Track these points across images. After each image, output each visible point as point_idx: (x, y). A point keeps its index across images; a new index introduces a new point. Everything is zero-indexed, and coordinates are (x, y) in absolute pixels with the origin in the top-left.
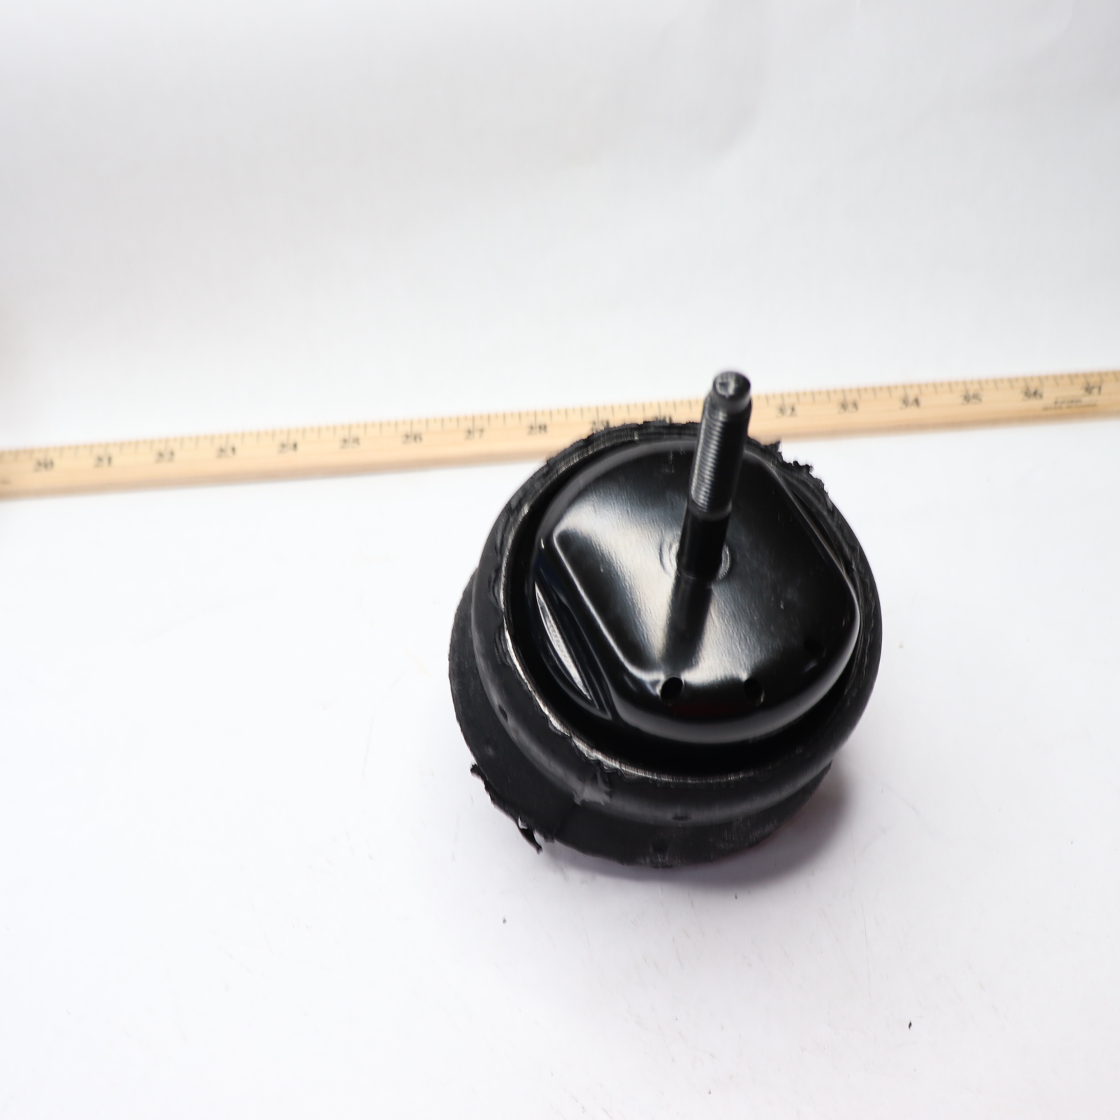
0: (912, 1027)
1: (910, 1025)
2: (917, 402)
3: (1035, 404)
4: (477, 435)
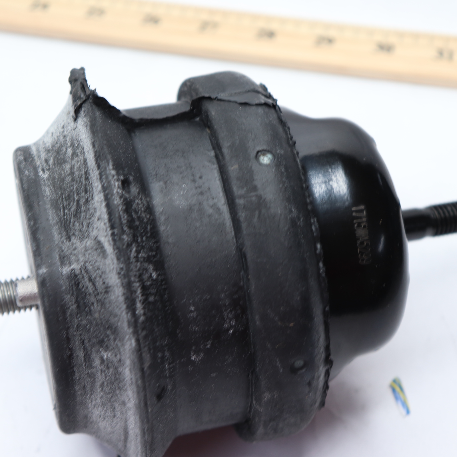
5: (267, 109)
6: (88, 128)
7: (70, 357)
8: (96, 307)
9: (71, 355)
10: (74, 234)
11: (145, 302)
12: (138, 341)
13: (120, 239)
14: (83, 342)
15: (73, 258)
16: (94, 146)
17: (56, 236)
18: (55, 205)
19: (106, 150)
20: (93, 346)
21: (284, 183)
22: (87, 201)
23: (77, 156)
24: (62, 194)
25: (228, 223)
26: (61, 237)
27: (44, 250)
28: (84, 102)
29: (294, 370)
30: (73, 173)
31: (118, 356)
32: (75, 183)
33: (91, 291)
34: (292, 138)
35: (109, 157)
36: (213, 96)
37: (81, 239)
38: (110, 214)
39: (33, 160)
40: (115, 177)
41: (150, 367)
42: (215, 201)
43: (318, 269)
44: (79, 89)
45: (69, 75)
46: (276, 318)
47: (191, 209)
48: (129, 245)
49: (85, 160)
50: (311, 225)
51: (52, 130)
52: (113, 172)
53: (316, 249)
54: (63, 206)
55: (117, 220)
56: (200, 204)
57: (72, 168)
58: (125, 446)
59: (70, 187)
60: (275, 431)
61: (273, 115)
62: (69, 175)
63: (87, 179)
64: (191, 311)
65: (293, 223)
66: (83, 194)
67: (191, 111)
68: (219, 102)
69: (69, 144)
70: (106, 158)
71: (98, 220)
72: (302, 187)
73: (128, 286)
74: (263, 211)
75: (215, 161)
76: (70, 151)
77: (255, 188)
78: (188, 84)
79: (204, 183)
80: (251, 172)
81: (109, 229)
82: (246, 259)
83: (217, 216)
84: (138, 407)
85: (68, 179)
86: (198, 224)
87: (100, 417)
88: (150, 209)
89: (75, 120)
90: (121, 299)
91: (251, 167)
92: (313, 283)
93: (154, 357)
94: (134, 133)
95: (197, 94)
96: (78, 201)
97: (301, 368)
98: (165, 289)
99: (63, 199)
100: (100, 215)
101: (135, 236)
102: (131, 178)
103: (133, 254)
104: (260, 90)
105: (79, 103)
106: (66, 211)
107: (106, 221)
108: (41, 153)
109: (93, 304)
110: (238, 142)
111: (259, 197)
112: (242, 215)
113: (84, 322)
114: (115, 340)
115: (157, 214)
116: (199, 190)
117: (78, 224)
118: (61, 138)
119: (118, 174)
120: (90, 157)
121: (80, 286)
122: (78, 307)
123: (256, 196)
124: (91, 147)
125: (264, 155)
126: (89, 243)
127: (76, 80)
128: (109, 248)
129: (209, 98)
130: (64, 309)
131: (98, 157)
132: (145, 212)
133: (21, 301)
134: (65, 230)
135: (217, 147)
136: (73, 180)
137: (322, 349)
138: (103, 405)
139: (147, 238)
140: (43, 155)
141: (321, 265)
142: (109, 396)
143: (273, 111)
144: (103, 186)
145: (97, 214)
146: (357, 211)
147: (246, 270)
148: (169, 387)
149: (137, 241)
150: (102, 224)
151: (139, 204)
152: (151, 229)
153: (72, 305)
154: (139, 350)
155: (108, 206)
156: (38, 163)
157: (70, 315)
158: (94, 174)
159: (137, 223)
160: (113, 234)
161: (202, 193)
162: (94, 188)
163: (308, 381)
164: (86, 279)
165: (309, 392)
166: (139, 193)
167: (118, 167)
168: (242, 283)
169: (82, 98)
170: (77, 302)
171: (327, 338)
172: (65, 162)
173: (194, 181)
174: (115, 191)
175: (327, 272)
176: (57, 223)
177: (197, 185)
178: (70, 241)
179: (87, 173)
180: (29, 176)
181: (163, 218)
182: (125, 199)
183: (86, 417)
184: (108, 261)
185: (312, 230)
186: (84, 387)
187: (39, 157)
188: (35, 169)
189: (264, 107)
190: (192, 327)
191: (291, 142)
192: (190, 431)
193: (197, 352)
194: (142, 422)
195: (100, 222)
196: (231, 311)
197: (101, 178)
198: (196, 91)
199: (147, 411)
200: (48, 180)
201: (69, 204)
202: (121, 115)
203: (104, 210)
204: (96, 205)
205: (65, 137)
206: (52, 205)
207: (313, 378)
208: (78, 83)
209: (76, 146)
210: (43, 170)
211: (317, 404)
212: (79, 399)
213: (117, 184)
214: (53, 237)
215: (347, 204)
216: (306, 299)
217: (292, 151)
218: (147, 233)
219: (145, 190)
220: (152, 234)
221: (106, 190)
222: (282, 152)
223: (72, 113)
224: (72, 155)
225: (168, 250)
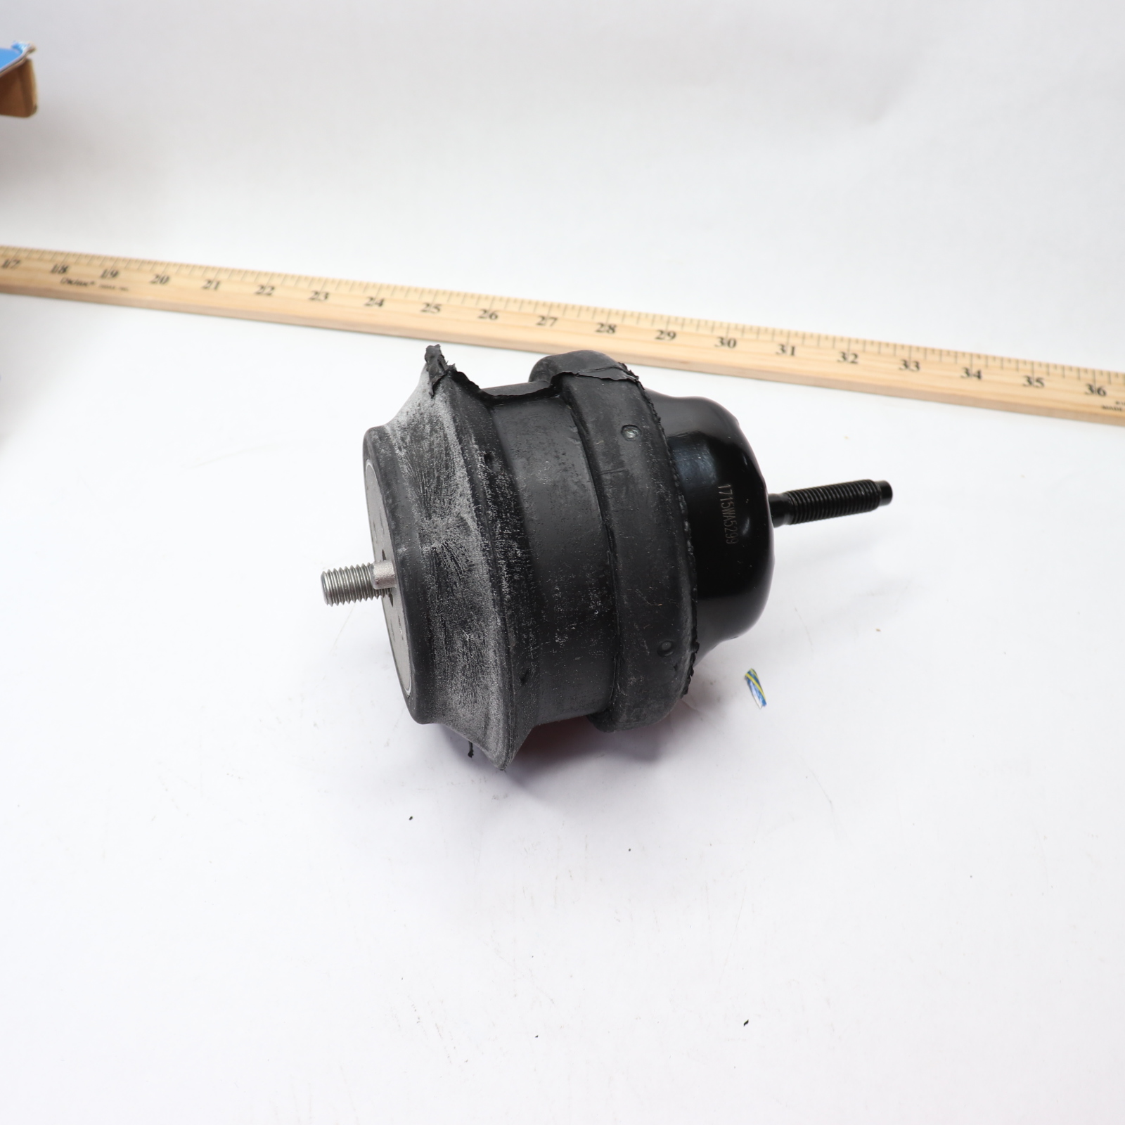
0: (746, 1025)
1: (747, 1022)
2: (979, 376)
3: (1096, 400)
4: (550, 322)
5: (630, 386)
6: (448, 403)
7: (431, 640)
8: (459, 587)
9: (432, 637)
10: (435, 512)
11: (510, 580)
12: (503, 620)
13: (485, 514)
14: (445, 623)
15: (434, 536)
16: (455, 421)
17: (416, 514)
18: (414, 483)
19: (468, 425)
20: (454, 628)
21: (651, 458)
22: (448, 477)
23: (436, 432)
24: (421, 472)
25: (594, 500)
26: (421, 516)
27: (404, 528)
28: (443, 377)
29: (661, 653)
30: (433, 449)
31: (482, 638)
32: (434, 459)
33: (453, 570)
34: (656, 415)
35: (471, 431)
36: (575, 373)
37: (442, 517)
38: (473, 489)
39: (388, 438)
40: (478, 452)
41: (515, 648)
42: (580, 477)
43: (687, 548)
44: (437, 364)
45: (425, 352)
46: (645, 598)
47: (555, 485)
48: (494, 521)
49: (445, 436)
50: (678, 502)
51: (407, 409)
52: (476, 447)
53: (684, 526)
54: (423, 483)
55: (481, 496)
56: (564, 481)
57: (431, 444)
58: (485, 734)
59: (429, 463)
60: (638, 718)
61: (636, 392)
62: (427, 452)
63: (447, 454)
64: (557, 591)
65: (661, 499)
66: (444, 470)
67: (551, 387)
68: (580, 378)
69: (427, 421)
70: (468, 432)
71: (461, 496)
72: (669, 464)
73: (493, 563)
74: (631, 486)
75: (578, 438)
76: (428, 428)
77: (621, 464)
78: (545, 363)
79: (567, 460)
80: (617, 447)
81: (472, 505)
82: (613, 537)
83: (582, 493)
84: (502, 690)
85: (427, 456)
86: (562, 502)
87: (460, 702)
88: (513, 486)
89: (433, 396)
90: (486, 577)
91: (617, 442)
92: (681, 561)
93: (519, 638)
94: (493, 410)
95: (556, 371)
96: (438, 477)
97: (668, 651)
98: (529, 568)
99: (422, 476)
100: (463, 491)
101: (499, 512)
102: (493, 454)
103: (498, 531)
104: (621, 367)
105: (437, 378)
106: (426, 488)
107: (470, 496)
108: (397, 432)
109: (455, 583)
110: (602, 417)
111: (626, 472)
112: (609, 491)
113: (446, 603)
114: (478, 620)
115: (520, 490)
116: (563, 466)
117: (439, 501)
118: (418, 415)
119: (481, 449)
120: (451, 432)
121: (442, 566)
122: (440, 587)
123: (623, 471)
124: (452, 422)
125: (630, 430)
126: (451, 520)
127: (432, 357)
128: (472, 525)
129: (571, 374)
130: (425, 589)
131: (460, 432)
132: (508, 488)
133: (378, 583)
134: (425, 507)
135: (580, 422)
136: (432, 457)
137: (689, 632)
138: (464, 690)
139: (511, 514)
140: (399, 434)
141: (689, 543)
142: (471, 680)
143: (635, 387)
144: (465, 461)
145: (459, 490)
146: (723, 490)
147: (613, 549)
148: (533, 671)
149: (501, 518)
150: (465, 500)
151: (501, 479)
152: (515, 506)
153: (434, 585)
154: (504, 630)
155: (471, 481)
156: (394, 442)
157: (431, 595)
158: (456, 449)
159: (501, 499)
160: (477, 510)
161: (565, 470)
162: (456, 463)
163: (674, 664)
164: (448, 558)
165: (675, 676)
166: (501, 470)
167: (480, 441)
168: (608, 563)
169: (440, 374)
170: (438, 582)
171: (695, 620)
172: (423, 439)
173: (557, 457)
174: (478, 466)
175: (694, 552)
176: (417, 500)
177: (560, 461)
178: (430, 519)
179: (447, 449)
180: (386, 454)
181: (526, 495)
182: (489, 474)
183: (445, 704)
184: (472, 538)
185: (680, 507)
186: (444, 672)
187: (395, 435)
188: (391, 447)
189: (627, 383)
190: (557, 608)
191: (656, 419)
192: (548, 720)
193: (561, 635)
194: (506, 706)
195: (462, 497)
196: (597, 591)
197: (463, 453)
198: (555, 368)
199: (512, 695)
200: (406, 457)
201: (429, 481)
202: (480, 391)
203: (467, 485)
204: (458, 480)
205: (422, 414)
206: (410, 483)
207: (680, 662)
208: (436, 359)
209: (435, 422)
210: (400, 449)
211: (682, 690)
212: (438, 684)
213: (480, 458)
214: (413, 515)
215: (713, 482)
216: (674, 579)
217: (657, 428)
218: (510, 509)
219: (507, 466)
220: (516, 510)
221: (469, 466)
222: (648, 427)
223: (429, 389)
224: (431, 432)
225: (532, 528)
